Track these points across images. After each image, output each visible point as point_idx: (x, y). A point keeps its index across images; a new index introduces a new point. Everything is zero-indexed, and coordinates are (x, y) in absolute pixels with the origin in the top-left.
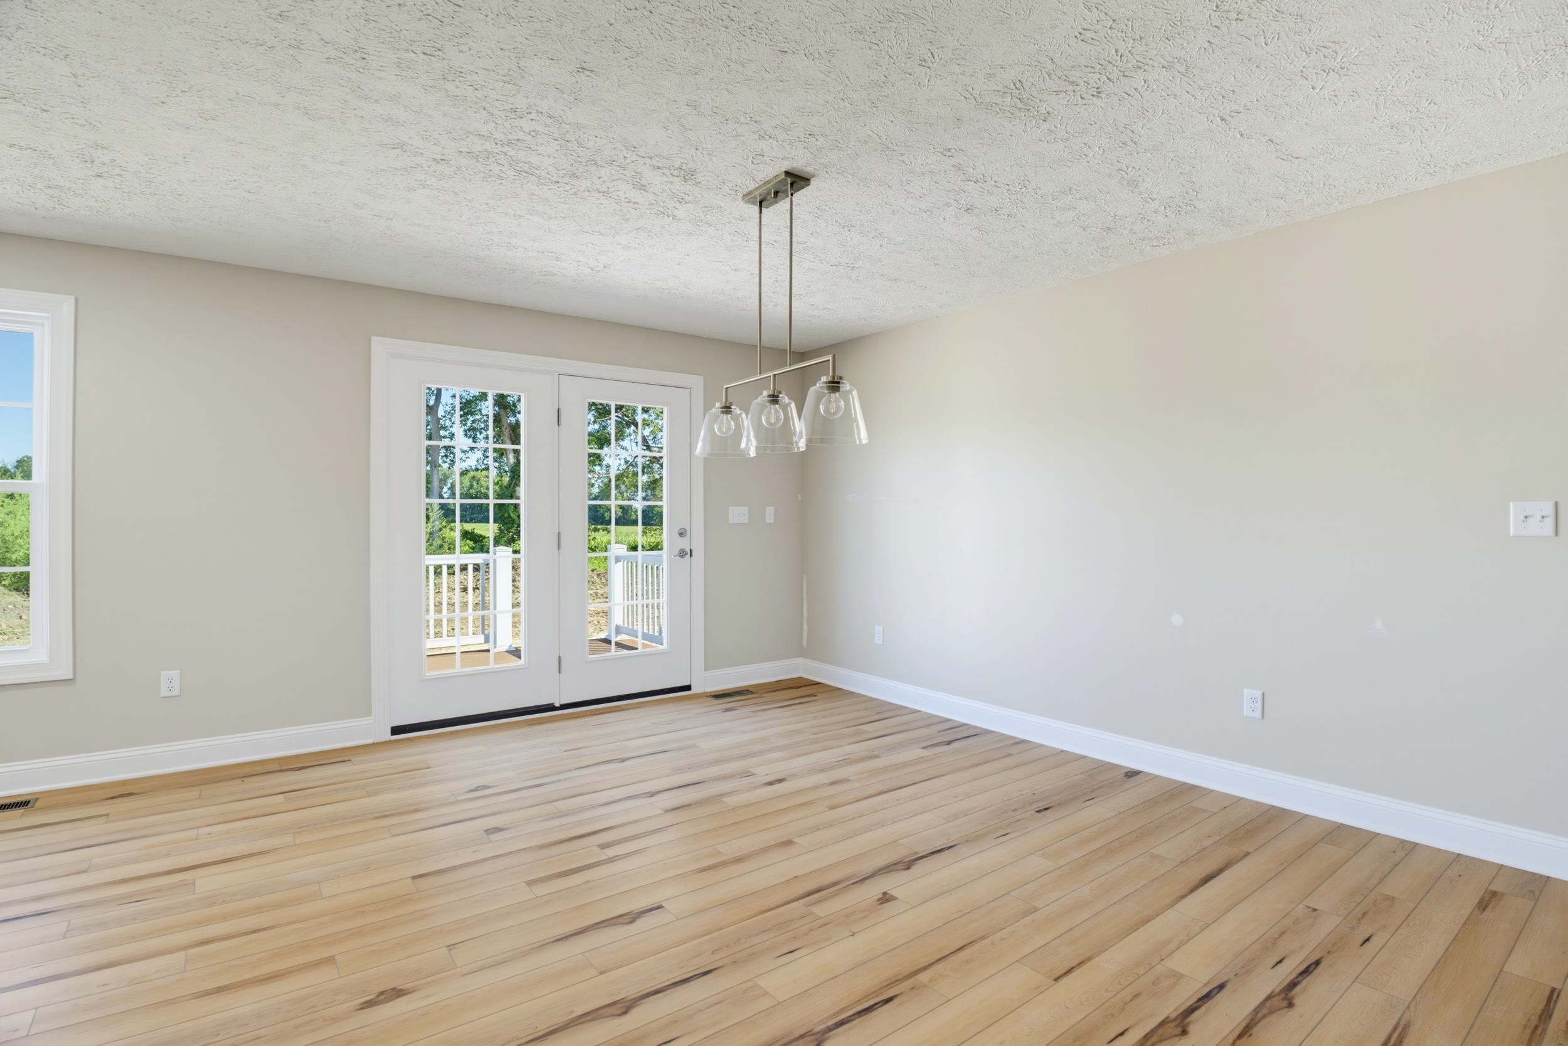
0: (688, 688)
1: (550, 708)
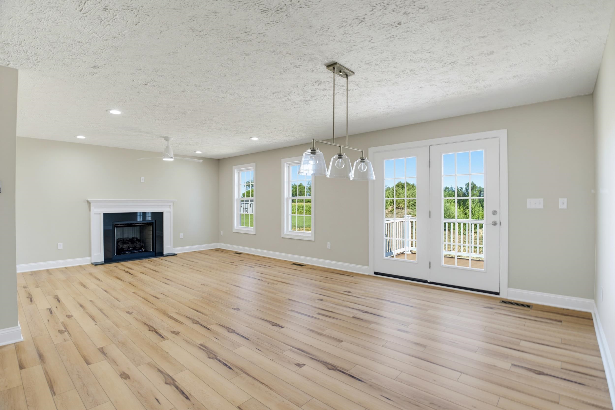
0: (498, 294)
1: (426, 282)
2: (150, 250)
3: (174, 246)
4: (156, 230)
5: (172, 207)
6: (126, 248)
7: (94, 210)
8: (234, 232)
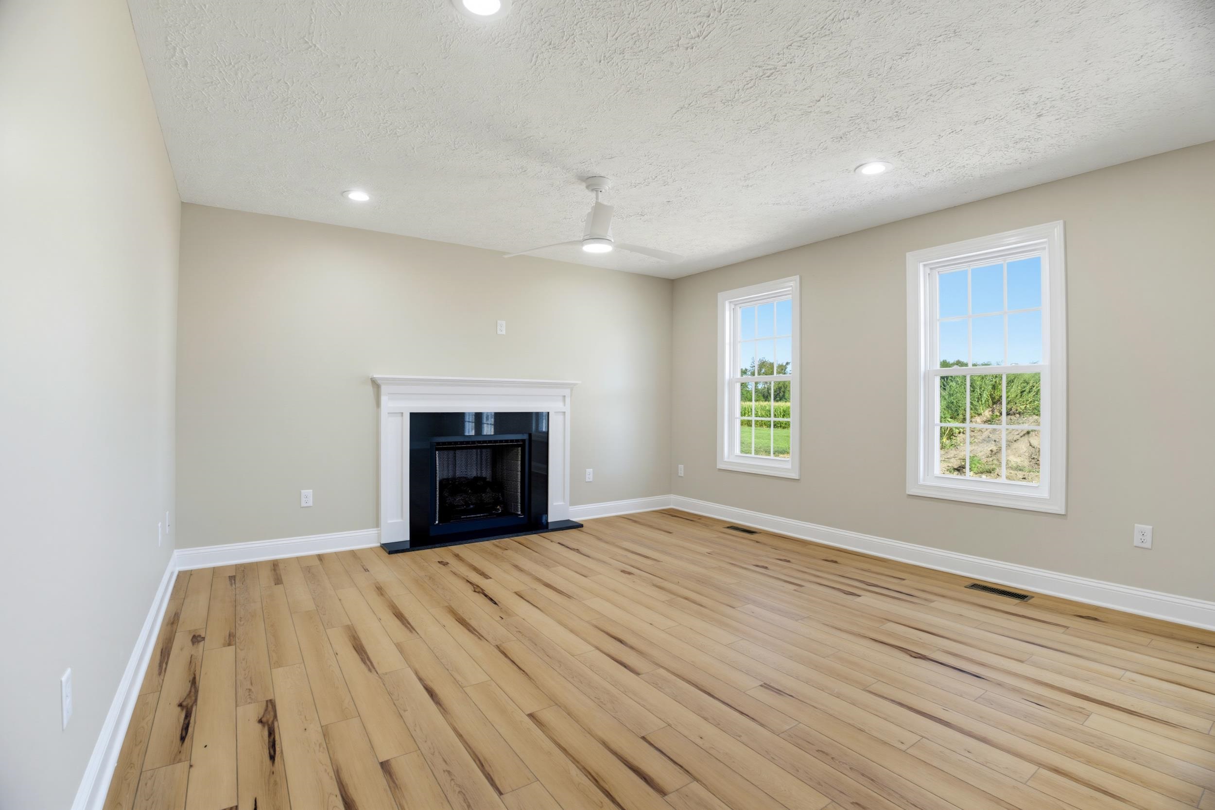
2: (518, 511)
3: (572, 503)
4: (532, 459)
5: (568, 400)
6: (463, 505)
7: (388, 404)
8: (720, 470)
